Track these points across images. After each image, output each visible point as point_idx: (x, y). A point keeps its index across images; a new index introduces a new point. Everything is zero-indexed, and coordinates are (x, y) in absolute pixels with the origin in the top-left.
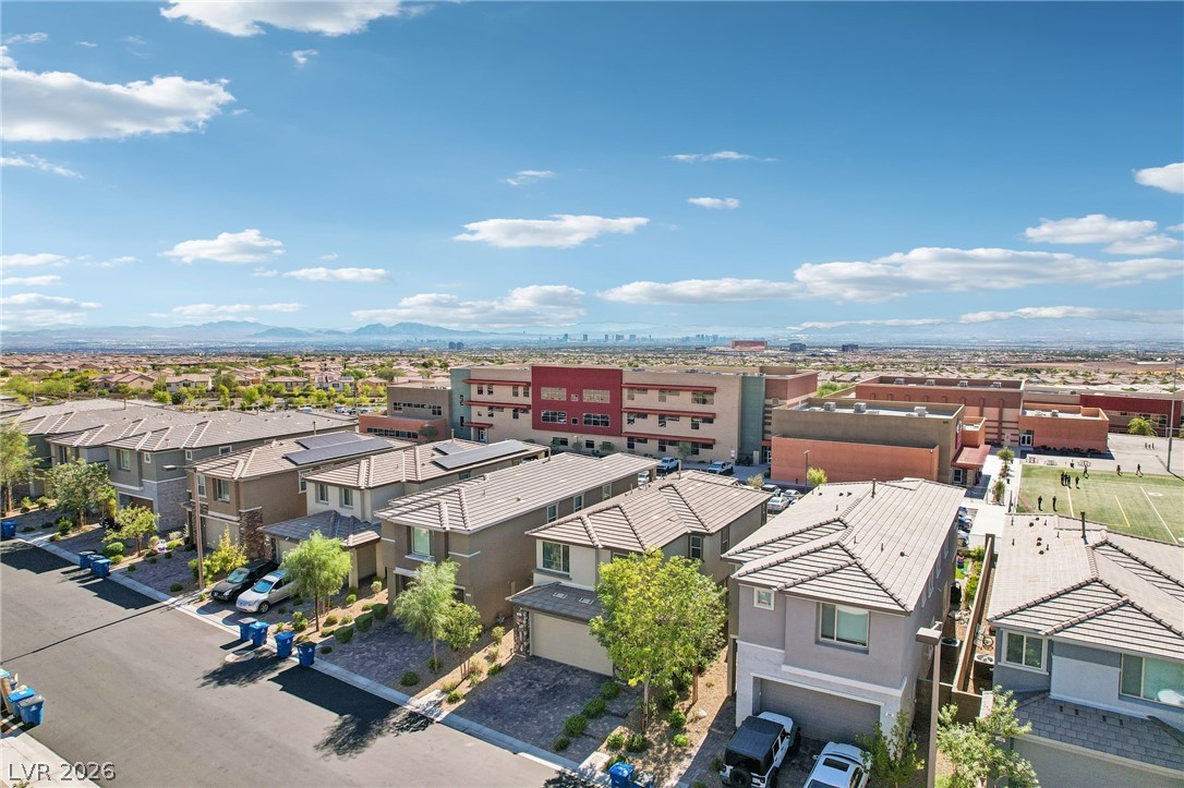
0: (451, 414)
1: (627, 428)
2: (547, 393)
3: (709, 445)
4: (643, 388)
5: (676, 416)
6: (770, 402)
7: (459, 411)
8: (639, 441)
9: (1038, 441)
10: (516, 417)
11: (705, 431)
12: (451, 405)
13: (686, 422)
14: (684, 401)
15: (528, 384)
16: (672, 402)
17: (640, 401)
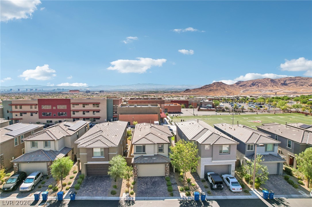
0: (3, 116)
1: (72, 116)
2: (44, 107)
3: (99, 118)
4: (77, 104)
5: (88, 111)
6: (114, 106)
7: (7, 115)
8: (77, 119)
9: (169, 111)
10: (32, 115)
11: (97, 115)
12: (3, 113)
13: (91, 113)
14: (90, 107)
15: (37, 105)
16: (87, 107)
17: (76, 107)
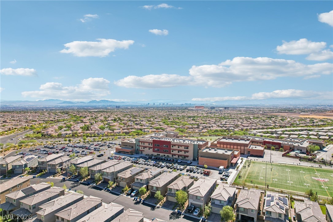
0: (135, 148)
1: (172, 153)
3: (188, 157)
4: (175, 145)
5: (181, 151)
6: (199, 149)
7: (137, 147)
8: (174, 155)
9: (251, 153)
10: (149, 149)
11: (187, 154)
12: (135, 146)
13: (183, 152)
14: (183, 148)
15: (152, 143)
16: (181, 148)
17: (174, 148)
